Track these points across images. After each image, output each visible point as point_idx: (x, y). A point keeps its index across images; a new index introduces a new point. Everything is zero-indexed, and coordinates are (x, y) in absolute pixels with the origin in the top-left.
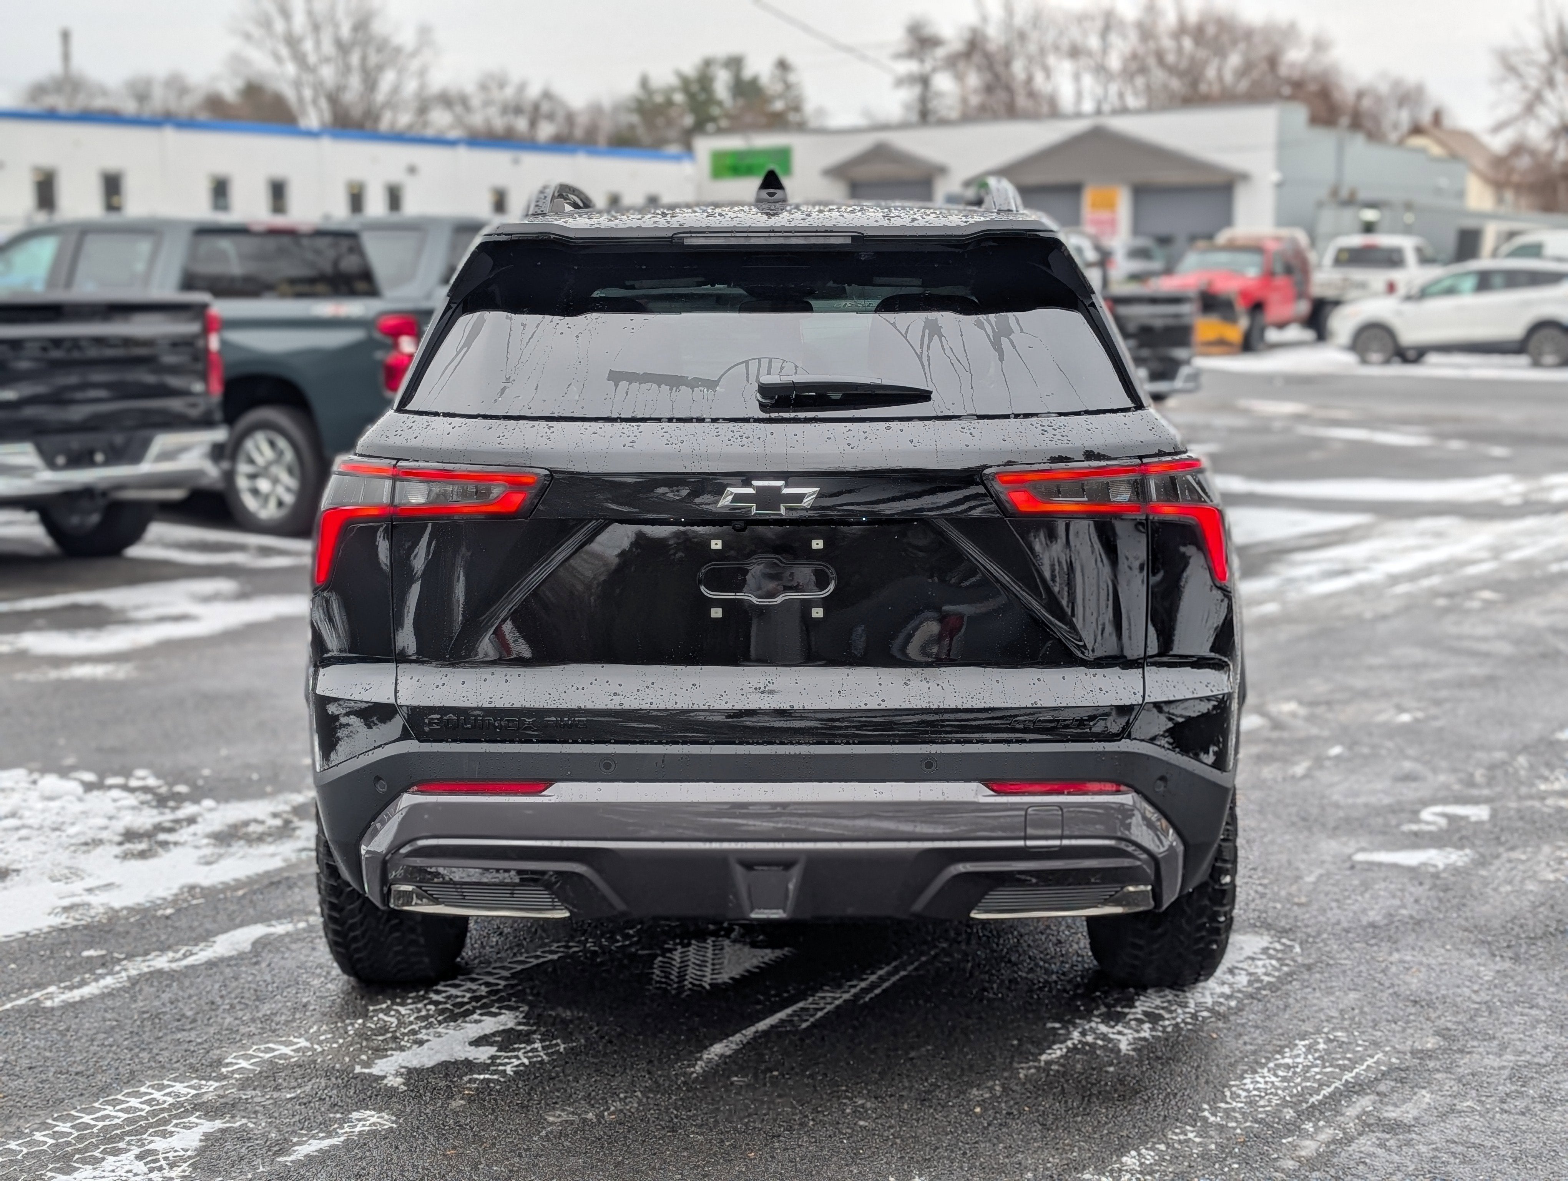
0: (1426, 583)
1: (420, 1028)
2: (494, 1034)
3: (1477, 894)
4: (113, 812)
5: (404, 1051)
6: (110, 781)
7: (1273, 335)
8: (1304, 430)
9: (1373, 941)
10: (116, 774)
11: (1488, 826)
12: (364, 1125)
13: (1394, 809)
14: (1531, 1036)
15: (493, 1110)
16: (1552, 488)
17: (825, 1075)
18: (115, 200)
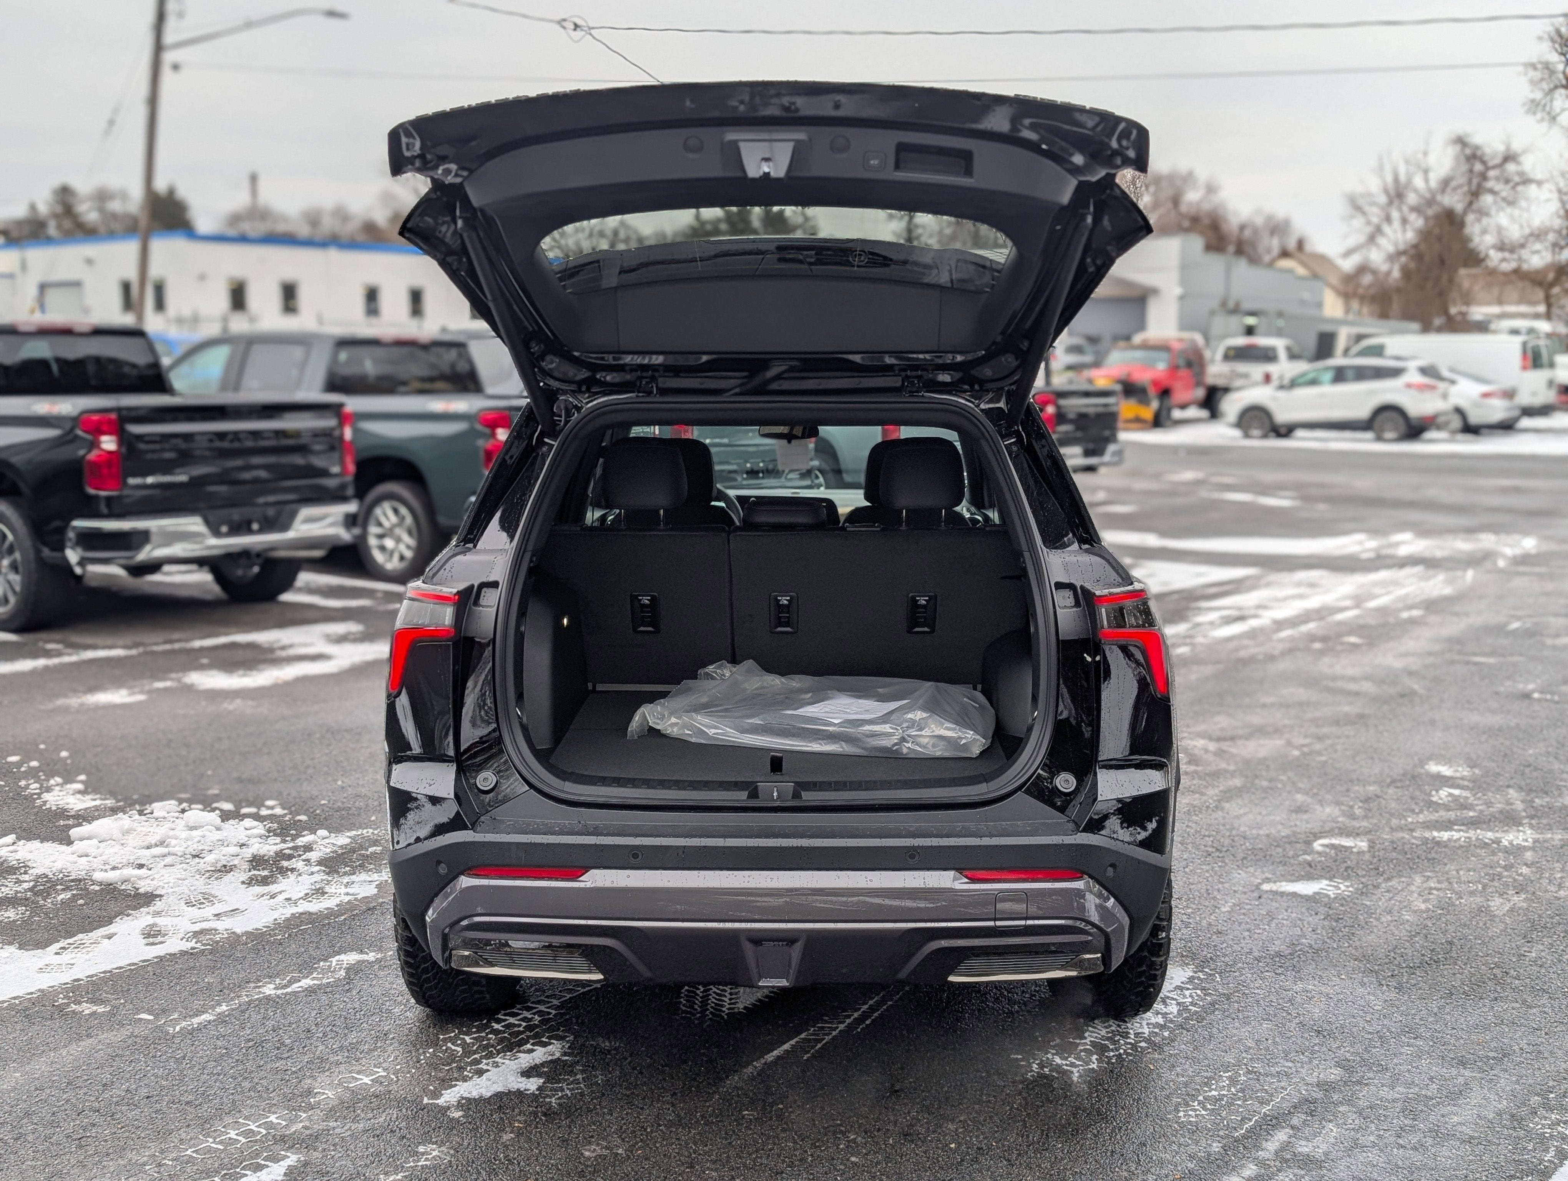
0: (1304, 628)
1: (481, 1057)
2: (543, 1065)
3: (1363, 923)
4: (244, 840)
5: (466, 1081)
6: (245, 811)
7: (1177, 414)
8: (1205, 493)
9: (1280, 971)
10: (250, 805)
11: (1367, 857)
12: (427, 1160)
13: (1290, 841)
14: (1417, 1068)
15: (538, 1144)
16: (1398, 544)
17: (823, 1109)
18: (291, 303)
